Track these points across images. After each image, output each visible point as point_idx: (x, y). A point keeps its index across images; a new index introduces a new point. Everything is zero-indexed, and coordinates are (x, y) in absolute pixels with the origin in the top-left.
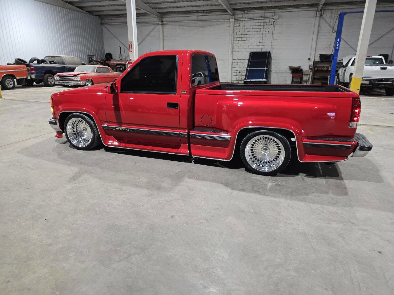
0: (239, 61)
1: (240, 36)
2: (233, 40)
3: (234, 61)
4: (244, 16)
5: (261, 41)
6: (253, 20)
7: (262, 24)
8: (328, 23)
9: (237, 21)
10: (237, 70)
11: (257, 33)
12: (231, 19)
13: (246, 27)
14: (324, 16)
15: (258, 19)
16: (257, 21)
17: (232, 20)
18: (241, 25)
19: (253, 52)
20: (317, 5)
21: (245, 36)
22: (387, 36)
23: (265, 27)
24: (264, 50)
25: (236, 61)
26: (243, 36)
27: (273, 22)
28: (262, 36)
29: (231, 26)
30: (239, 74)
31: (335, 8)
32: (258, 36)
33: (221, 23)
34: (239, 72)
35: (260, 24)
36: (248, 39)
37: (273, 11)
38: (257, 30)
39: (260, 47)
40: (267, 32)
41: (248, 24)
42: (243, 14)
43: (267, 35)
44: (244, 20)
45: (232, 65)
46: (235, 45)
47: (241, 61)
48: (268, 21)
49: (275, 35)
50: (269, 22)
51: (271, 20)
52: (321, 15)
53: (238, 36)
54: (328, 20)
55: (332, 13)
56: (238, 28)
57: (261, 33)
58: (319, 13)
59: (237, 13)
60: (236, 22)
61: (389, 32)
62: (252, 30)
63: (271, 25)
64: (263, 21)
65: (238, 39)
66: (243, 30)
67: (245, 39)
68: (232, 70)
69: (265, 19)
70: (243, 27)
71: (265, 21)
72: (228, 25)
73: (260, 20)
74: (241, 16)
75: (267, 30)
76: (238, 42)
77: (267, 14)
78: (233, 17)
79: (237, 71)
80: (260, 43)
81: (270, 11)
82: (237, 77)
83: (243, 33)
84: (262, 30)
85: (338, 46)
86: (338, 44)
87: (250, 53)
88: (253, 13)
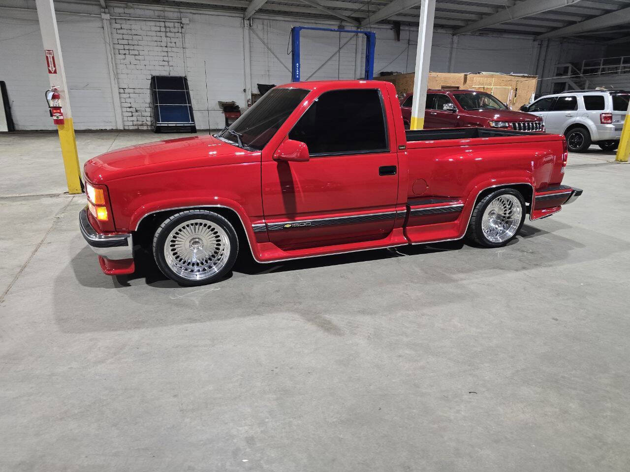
0: (132, 91)
1: (127, 47)
2: (115, 54)
3: (122, 91)
4: (127, 11)
5: (166, 59)
6: (145, 20)
7: (163, 29)
8: (260, 38)
9: (115, 19)
10: (131, 107)
11: (155, 44)
12: (103, 15)
13: (134, 32)
14: (254, 27)
15: (155, 21)
16: (153, 24)
17: (107, 16)
18: (123, 26)
19: (157, 77)
20: (244, 10)
21: (136, 47)
23: (168, 34)
24: (174, 74)
25: (126, 91)
26: (132, 48)
27: (180, 29)
28: (165, 49)
29: (106, 28)
30: (137, 114)
31: (267, 17)
32: (160, 49)
34: (137, 111)
35: (158, 29)
36: (141, 53)
37: (177, 10)
38: (155, 38)
39: (167, 68)
40: (173, 45)
41: (137, 26)
42: (124, 8)
43: (174, 49)
44: (129, 20)
45: (120, 98)
46: (118, 62)
47: (137, 91)
48: (171, 25)
49: (187, 51)
50: (174, 27)
51: (177, 25)
52: (250, 25)
53: (122, 47)
54: (261, 34)
55: (263, 24)
56: (119, 31)
57: (164, 44)
58: (247, 22)
59: (112, 4)
60: (114, 21)
61: (331, 58)
62: (145, 38)
63: (178, 32)
64: (162, 24)
65: (122, 52)
66: (130, 37)
67: (136, 53)
68: (122, 107)
69: (166, 21)
70: (129, 31)
71: (168, 24)
72: (99, 24)
73: (159, 23)
74: (121, 10)
75: (173, 40)
76: (123, 56)
77: (169, 13)
78: (107, 10)
79: (131, 109)
80: (164, 61)
81: (172, 10)
82: (134, 118)
83: (130, 42)
84: (164, 39)
85: (298, 73)
86: (298, 71)
87: (153, 78)
88: (143, 9)
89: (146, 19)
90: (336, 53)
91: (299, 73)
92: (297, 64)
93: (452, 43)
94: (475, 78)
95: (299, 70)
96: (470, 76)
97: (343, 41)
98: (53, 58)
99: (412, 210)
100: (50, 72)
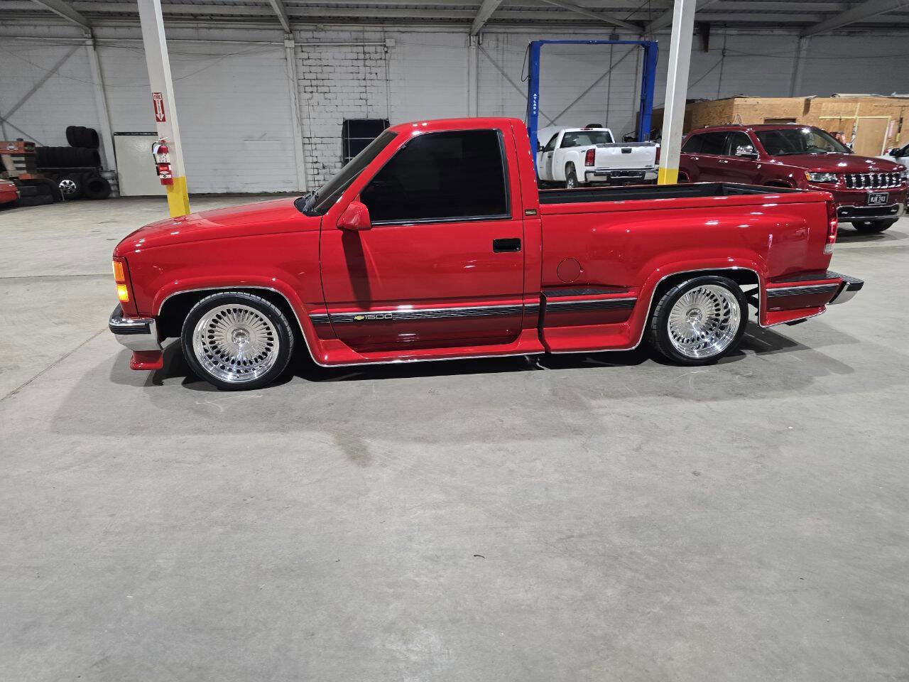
0: (318, 141)
1: (314, 83)
2: (299, 93)
3: (306, 141)
4: (316, 34)
5: (363, 96)
6: (339, 46)
7: (361, 56)
8: (491, 60)
9: (301, 46)
10: (316, 162)
11: (351, 76)
12: (286, 41)
13: (324, 63)
14: (485, 45)
15: (351, 46)
16: (349, 49)
17: (290, 44)
18: (311, 55)
19: (351, 121)
20: (470, 21)
21: (326, 82)
22: (595, 89)
23: (368, 63)
24: (374, 115)
25: (313, 141)
26: (320, 83)
27: (384, 54)
28: (363, 83)
29: (289, 59)
30: (324, 171)
31: (502, 30)
32: (356, 83)
33: (265, 48)
34: (324, 168)
35: (355, 57)
36: (333, 89)
37: (379, 29)
38: (351, 69)
39: (364, 108)
40: (374, 76)
41: (329, 54)
42: (313, 31)
43: (375, 83)
44: (318, 46)
45: (304, 150)
46: (304, 103)
47: (325, 140)
48: (372, 49)
49: (392, 84)
50: (376, 52)
51: (379, 49)
52: (479, 43)
53: (308, 83)
54: (493, 54)
55: (498, 40)
56: (305, 62)
57: (361, 76)
58: (473, 39)
59: (297, 27)
60: (300, 49)
61: (597, 82)
62: (338, 69)
63: (381, 59)
64: (360, 49)
65: (309, 89)
66: (319, 69)
67: (326, 89)
68: (305, 162)
69: (366, 45)
70: (318, 62)
71: (367, 49)
72: (281, 54)
73: (355, 48)
74: (309, 35)
75: (374, 70)
76: (309, 96)
77: (369, 34)
78: (291, 36)
79: (316, 166)
80: (361, 99)
81: (374, 29)
82: (320, 177)
83: (319, 76)
84: (362, 69)
85: (535, 108)
86: (535, 105)
87: (346, 123)
88: (336, 31)
89: (338, 44)
90: (604, 75)
91: (537, 107)
92: (535, 95)
93: (799, 48)
94: (824, 104)
95: (537, 104)
96: (815, 101)
97: (617, 57)
98: (162, 102)
99: (548, 304)
100: (158, 120)
